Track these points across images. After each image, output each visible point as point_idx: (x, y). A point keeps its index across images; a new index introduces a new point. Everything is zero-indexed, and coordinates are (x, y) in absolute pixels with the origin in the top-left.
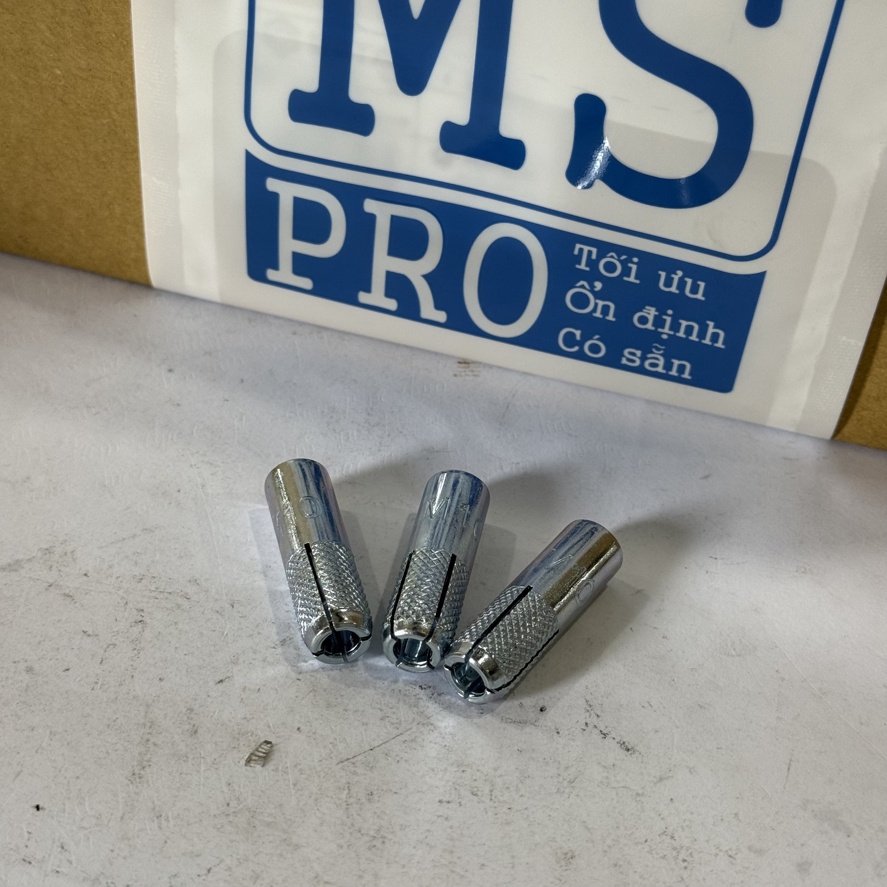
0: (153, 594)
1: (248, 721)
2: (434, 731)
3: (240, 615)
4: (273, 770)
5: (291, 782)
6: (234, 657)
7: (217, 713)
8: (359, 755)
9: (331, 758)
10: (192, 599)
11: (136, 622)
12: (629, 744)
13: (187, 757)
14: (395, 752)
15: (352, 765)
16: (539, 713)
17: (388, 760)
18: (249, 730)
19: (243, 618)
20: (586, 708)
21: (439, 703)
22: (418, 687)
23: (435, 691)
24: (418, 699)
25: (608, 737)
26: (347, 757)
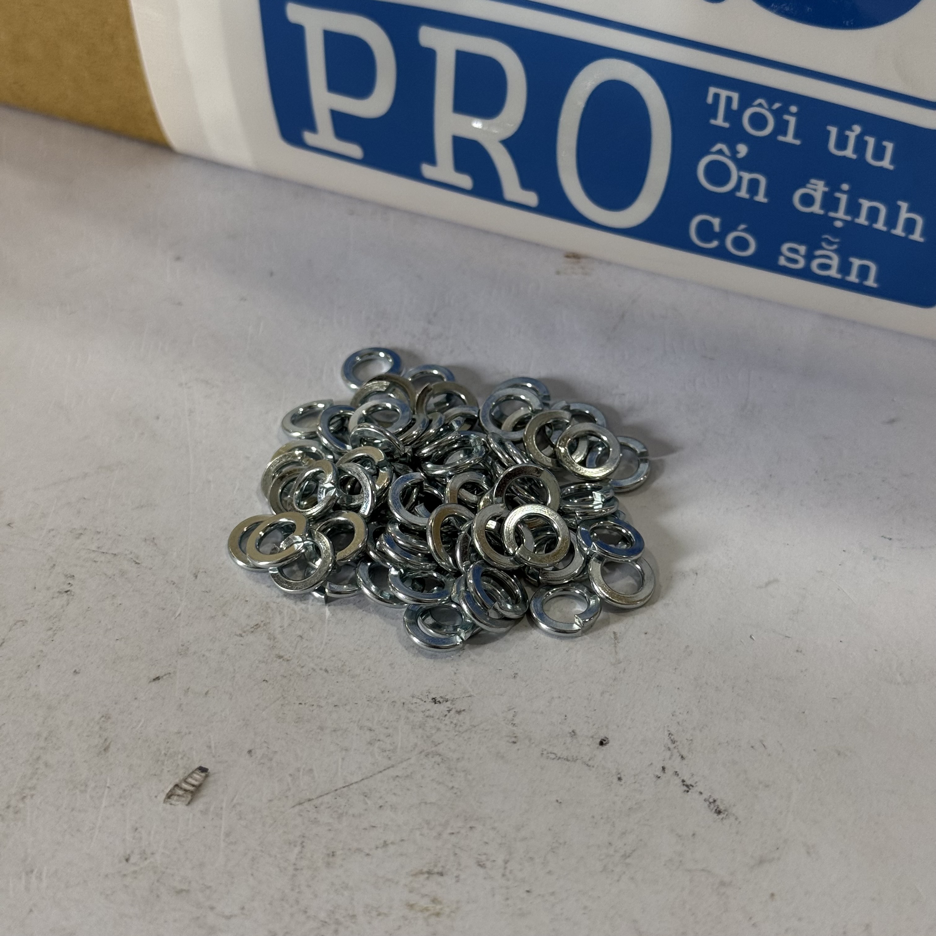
0: (93, 555)
1: (182, 737)
2: (441, 765)
3: (204, 589)
5: (223, 830)
6: (183, 645)
7: (141, 723)
8: (327, 794)
9: (287, 797)
10: (142, 564)
11: (60, 592)
12: (721, 802)
13: (86, 786)
14: (380, 792)
15: (314, 810)
16: (598, 748)
17: (366, 803)
18: (181, 750)
19: (206, 594)
20: (668, 745)
21: (455, 724)
22: (430, 700)
23: (454, 706)
24: (427, 717)
25: (692, 790)
26: (309, 797)
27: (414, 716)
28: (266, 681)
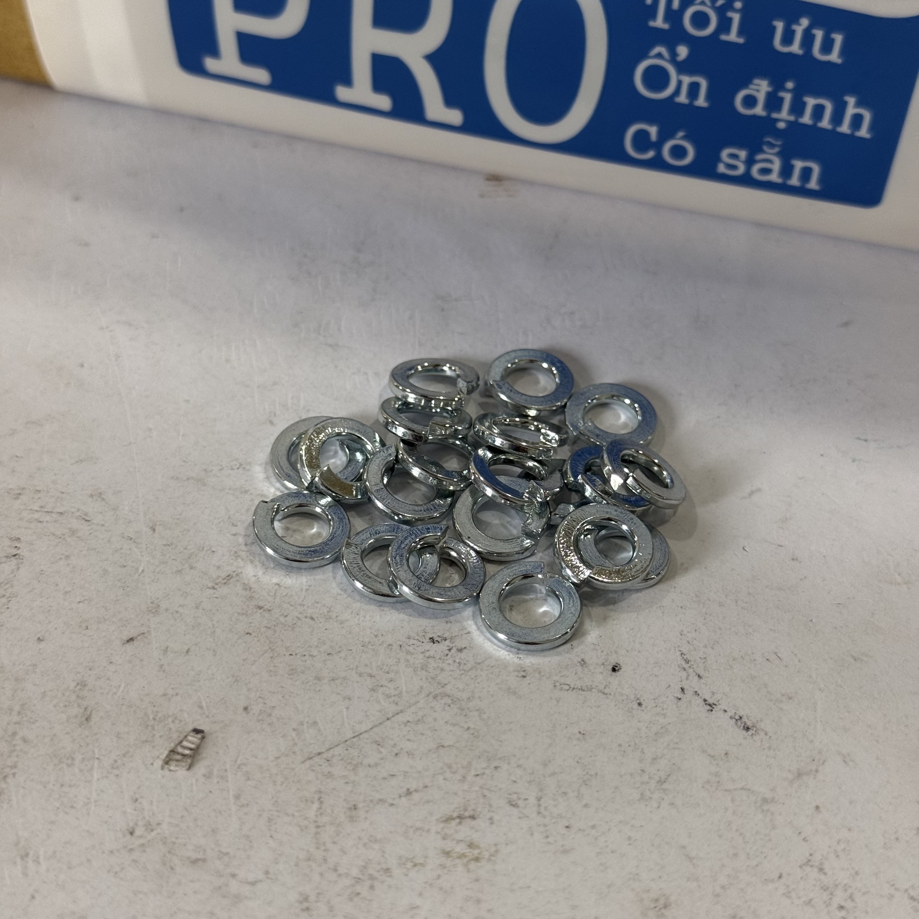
0: (36, 516)
1: (169, 700)
2: (452, 706)
3: (165, 543)
4: (204, 775)
5: (231, 793)
6: (152, 603)
7: (122, 688)
8: (337, 746)
9: (294, 753)
10: (93, 521)
11: (7, 557)
12: (748, 719)
13: (73, 759)
14: (392, 740)
15: (326, 763)
16: (611, 675)
17: (380, 752)
18: (170, 713)
19: (168, 547)
20: (682, 665)
21: (459, 663)
22: (428, 640)
23: (453, 645)
24: (428, 658)
25: (716, 708)
26: (319, 751)
27: (414, 658)
28: (250, 634)
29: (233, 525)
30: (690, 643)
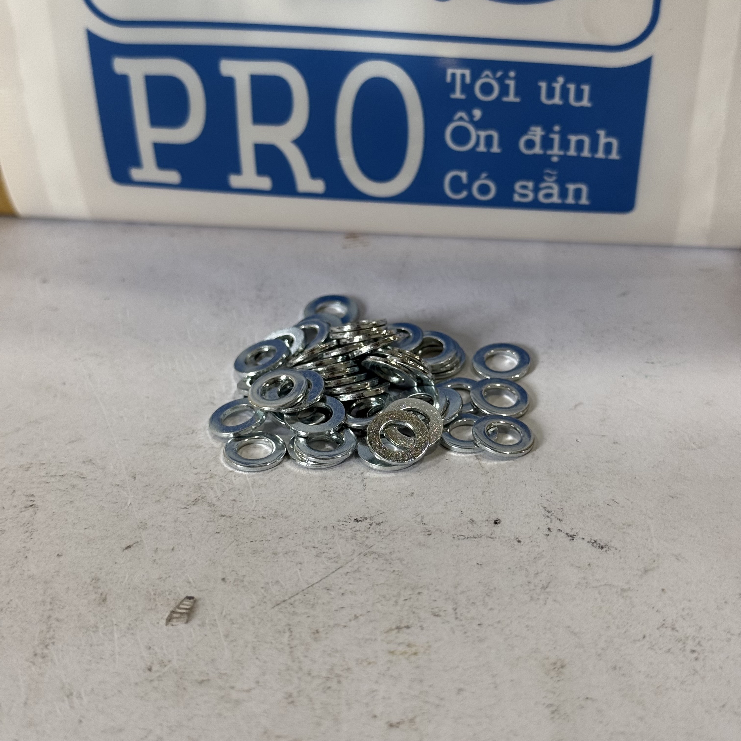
1: (164, 581)
2: (379, 559)
3: (144, 485)
4: (199, 625)
5: (222, 634)
6: (141, 523)
7: (127, 578)
8: (297, 594)
9: (265, 602)
10: (87, 478)
11: (26, 507)
12: (601, 541)
13: (97, 627)
14: (338, 585)
15: (291, 606)
16: (494, 526)
17: (330, 594)
18: (167, 589)
19: (147, 487)
20: (546, 514)
21: (379, 532)
22: (353, 520)
23: (373, 521)
24: (355, 531)
25: (576, 538)
26: (283, 599)
27: (345, 533)
28: (218, 533)
29: (194, 468)
30: (549, 500)
